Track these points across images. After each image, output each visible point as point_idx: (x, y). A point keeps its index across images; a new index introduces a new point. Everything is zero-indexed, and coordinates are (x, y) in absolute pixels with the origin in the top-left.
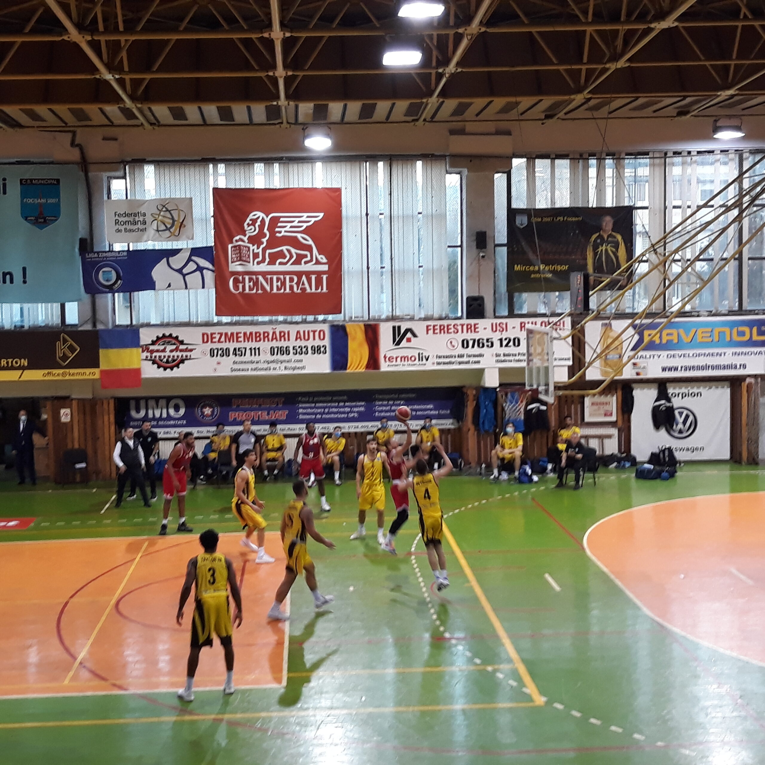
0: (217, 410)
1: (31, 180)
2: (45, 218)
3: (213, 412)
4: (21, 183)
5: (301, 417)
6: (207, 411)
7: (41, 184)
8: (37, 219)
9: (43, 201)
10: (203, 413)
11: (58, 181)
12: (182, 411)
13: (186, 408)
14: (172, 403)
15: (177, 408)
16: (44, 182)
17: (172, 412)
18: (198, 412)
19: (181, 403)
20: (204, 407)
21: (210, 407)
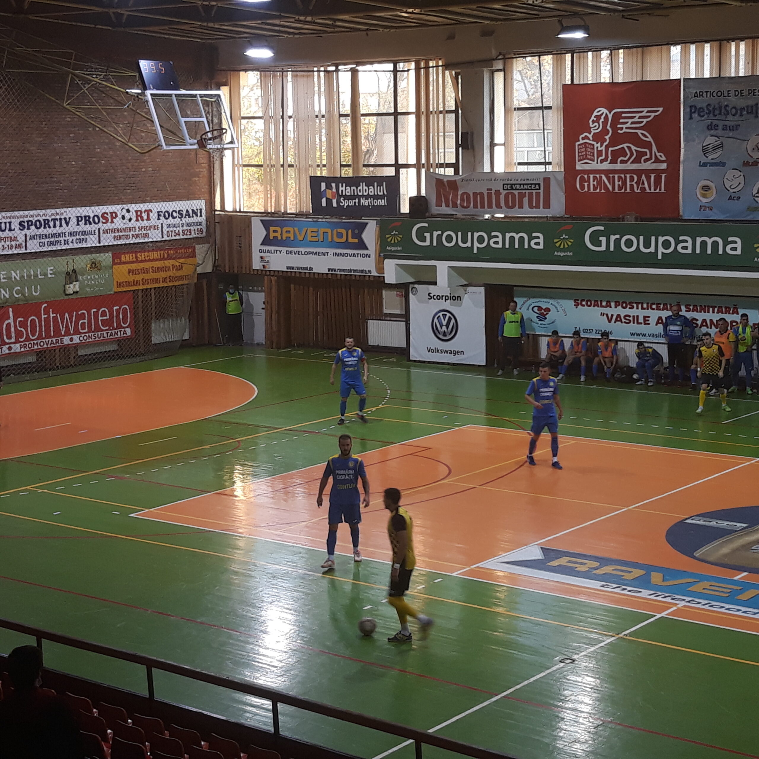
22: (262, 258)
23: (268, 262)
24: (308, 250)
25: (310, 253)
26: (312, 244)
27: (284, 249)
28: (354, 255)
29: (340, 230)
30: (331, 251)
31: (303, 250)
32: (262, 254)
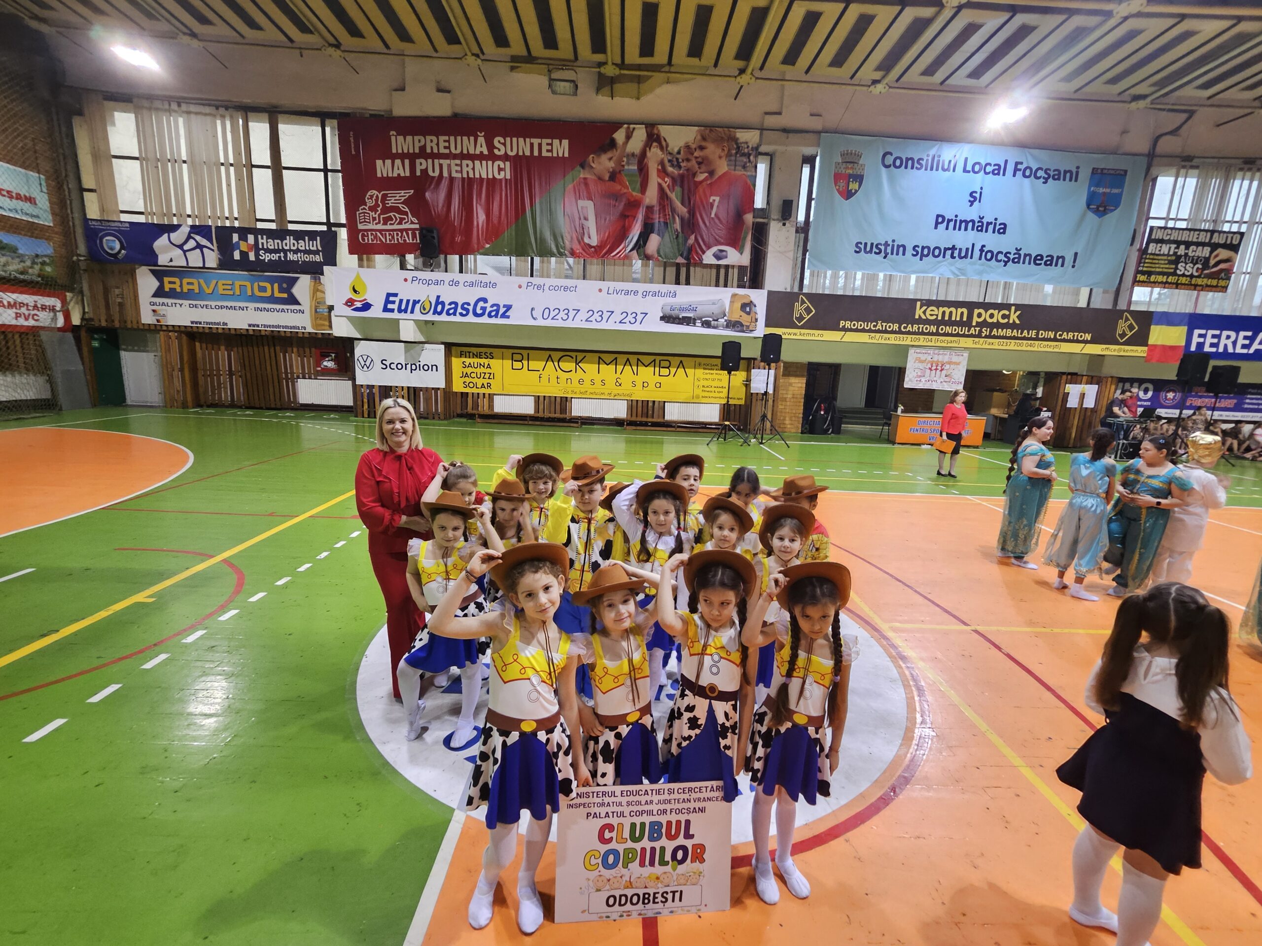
0: (1179, 395)
1: (1102, 169)
2: (1105, 207)
3: (1174, 397)
4: (1093, 173)
5: (1246, 406)
6: (1170, 395)
7: (1110, 174)
8: (1098, 207)
9: (1108, 190)
10: (1166, 396)
11: (1126, 171)
12: (1150, 394)
13: (1154, 391)
14: (1144, 386)
15: (1146, 391)
16: (1112, 172)
17: (1141, 394)
18: (1163, 394)
19: (1151, 386)
20: (1168, 391)
21: (1174, 391)
22: (154, 311)
23: (164, 315)
24: (220, 304)
25: (222, 307)
26: (224, 297)
27: (186, 302)
28: (283, 311)
29: (262, 284)
30: (252, 305)
31: (213, 304)
32: (155, 308)
